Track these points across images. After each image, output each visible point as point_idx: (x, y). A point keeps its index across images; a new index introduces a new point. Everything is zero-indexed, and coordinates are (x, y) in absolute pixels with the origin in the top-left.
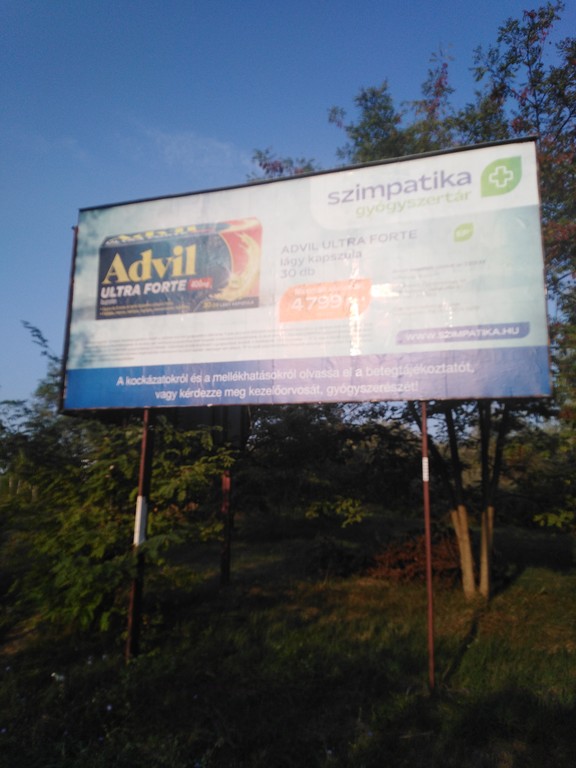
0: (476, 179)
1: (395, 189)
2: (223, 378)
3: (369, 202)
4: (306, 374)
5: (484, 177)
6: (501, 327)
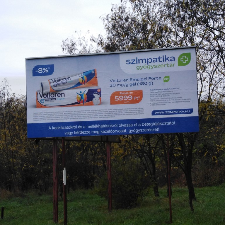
0: (176, 59)
1: (150, 61)
3: (141, 64)
4: (121, 125)
6: (184, 110)
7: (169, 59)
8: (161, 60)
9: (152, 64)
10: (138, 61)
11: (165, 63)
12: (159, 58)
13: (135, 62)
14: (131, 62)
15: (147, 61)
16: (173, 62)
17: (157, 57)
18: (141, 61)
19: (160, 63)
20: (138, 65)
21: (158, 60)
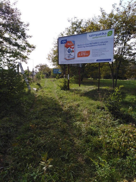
0: (107, 34)
7: (104, 34)
8: (101, 34)
9: (98, 36)
14: (91, 36)
15: (96, 35)
18: (94, 35)
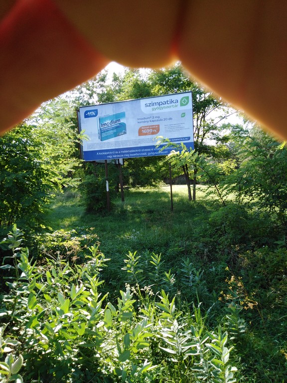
0: (179, 102)
1: (161, 103)
2: (123, 152)
3: (155, 107)
4: (143, 150)
5: (181, 101)
6: (184, 138)
7: (174, 102)
8: (169, 102)
9: (163, 106)
10: (153, 104)
11: (171, 105)
12: (167, 101)
13: (151, 105)
14: (148, 105)
15: (159, 104)
16: (177, 104)
17: (166, 101)
18: (155, 104)
19: (168, 105)
20: (153, 107)
21: (166, 102)
